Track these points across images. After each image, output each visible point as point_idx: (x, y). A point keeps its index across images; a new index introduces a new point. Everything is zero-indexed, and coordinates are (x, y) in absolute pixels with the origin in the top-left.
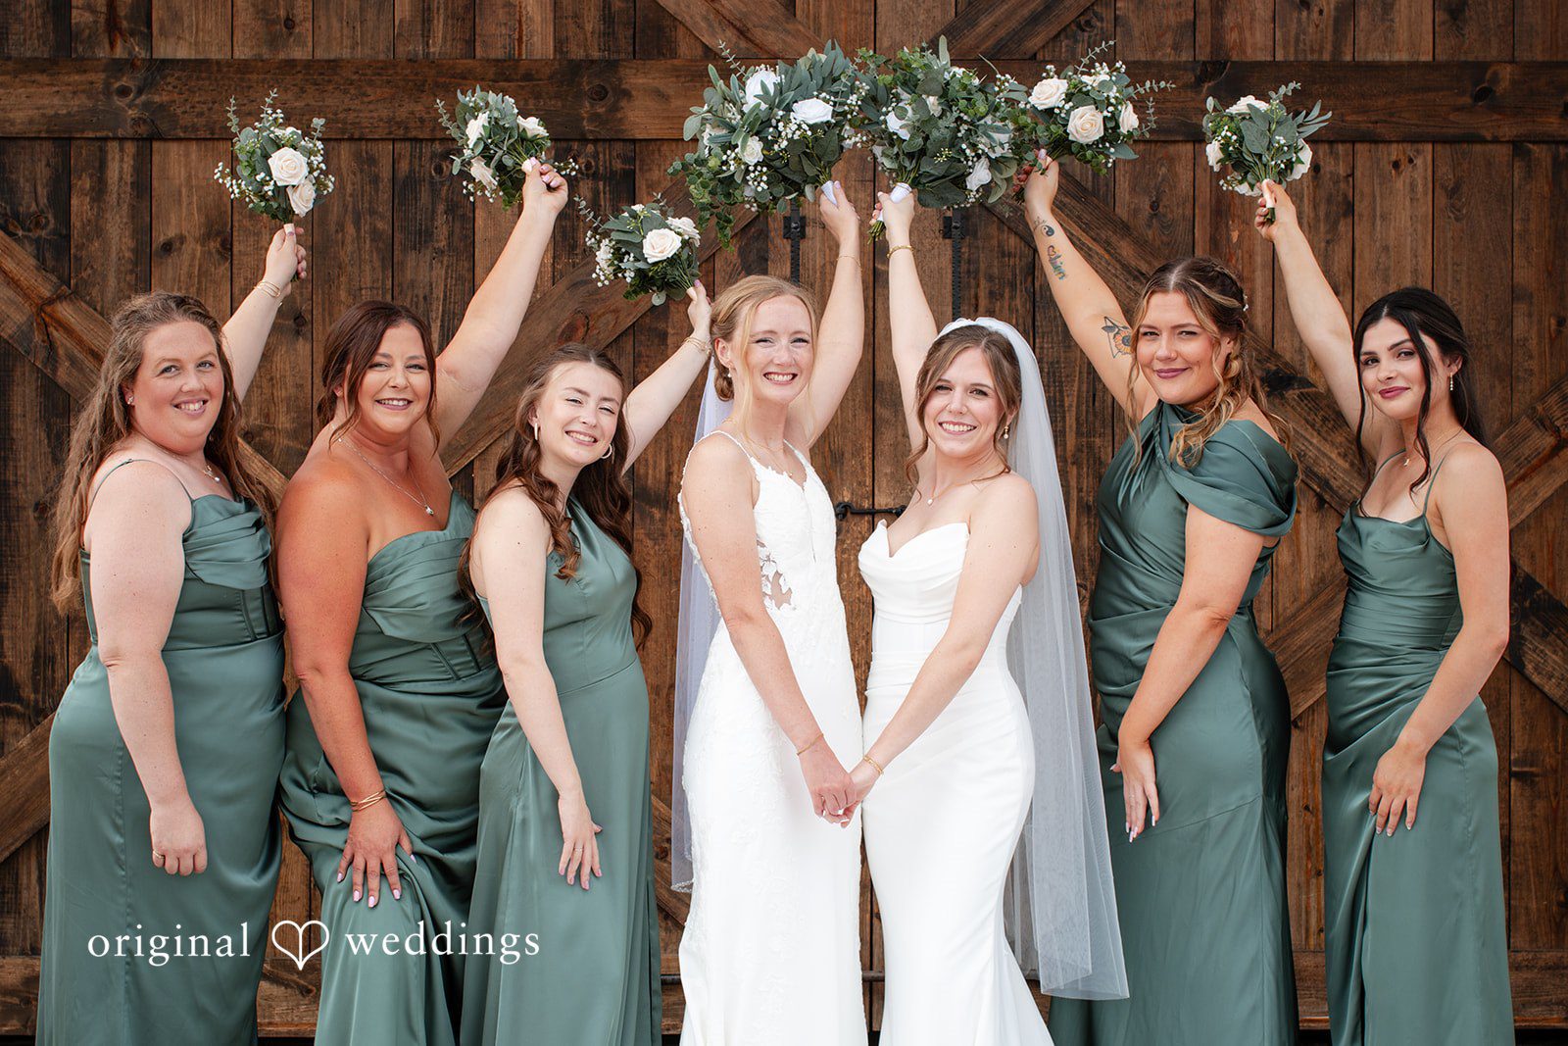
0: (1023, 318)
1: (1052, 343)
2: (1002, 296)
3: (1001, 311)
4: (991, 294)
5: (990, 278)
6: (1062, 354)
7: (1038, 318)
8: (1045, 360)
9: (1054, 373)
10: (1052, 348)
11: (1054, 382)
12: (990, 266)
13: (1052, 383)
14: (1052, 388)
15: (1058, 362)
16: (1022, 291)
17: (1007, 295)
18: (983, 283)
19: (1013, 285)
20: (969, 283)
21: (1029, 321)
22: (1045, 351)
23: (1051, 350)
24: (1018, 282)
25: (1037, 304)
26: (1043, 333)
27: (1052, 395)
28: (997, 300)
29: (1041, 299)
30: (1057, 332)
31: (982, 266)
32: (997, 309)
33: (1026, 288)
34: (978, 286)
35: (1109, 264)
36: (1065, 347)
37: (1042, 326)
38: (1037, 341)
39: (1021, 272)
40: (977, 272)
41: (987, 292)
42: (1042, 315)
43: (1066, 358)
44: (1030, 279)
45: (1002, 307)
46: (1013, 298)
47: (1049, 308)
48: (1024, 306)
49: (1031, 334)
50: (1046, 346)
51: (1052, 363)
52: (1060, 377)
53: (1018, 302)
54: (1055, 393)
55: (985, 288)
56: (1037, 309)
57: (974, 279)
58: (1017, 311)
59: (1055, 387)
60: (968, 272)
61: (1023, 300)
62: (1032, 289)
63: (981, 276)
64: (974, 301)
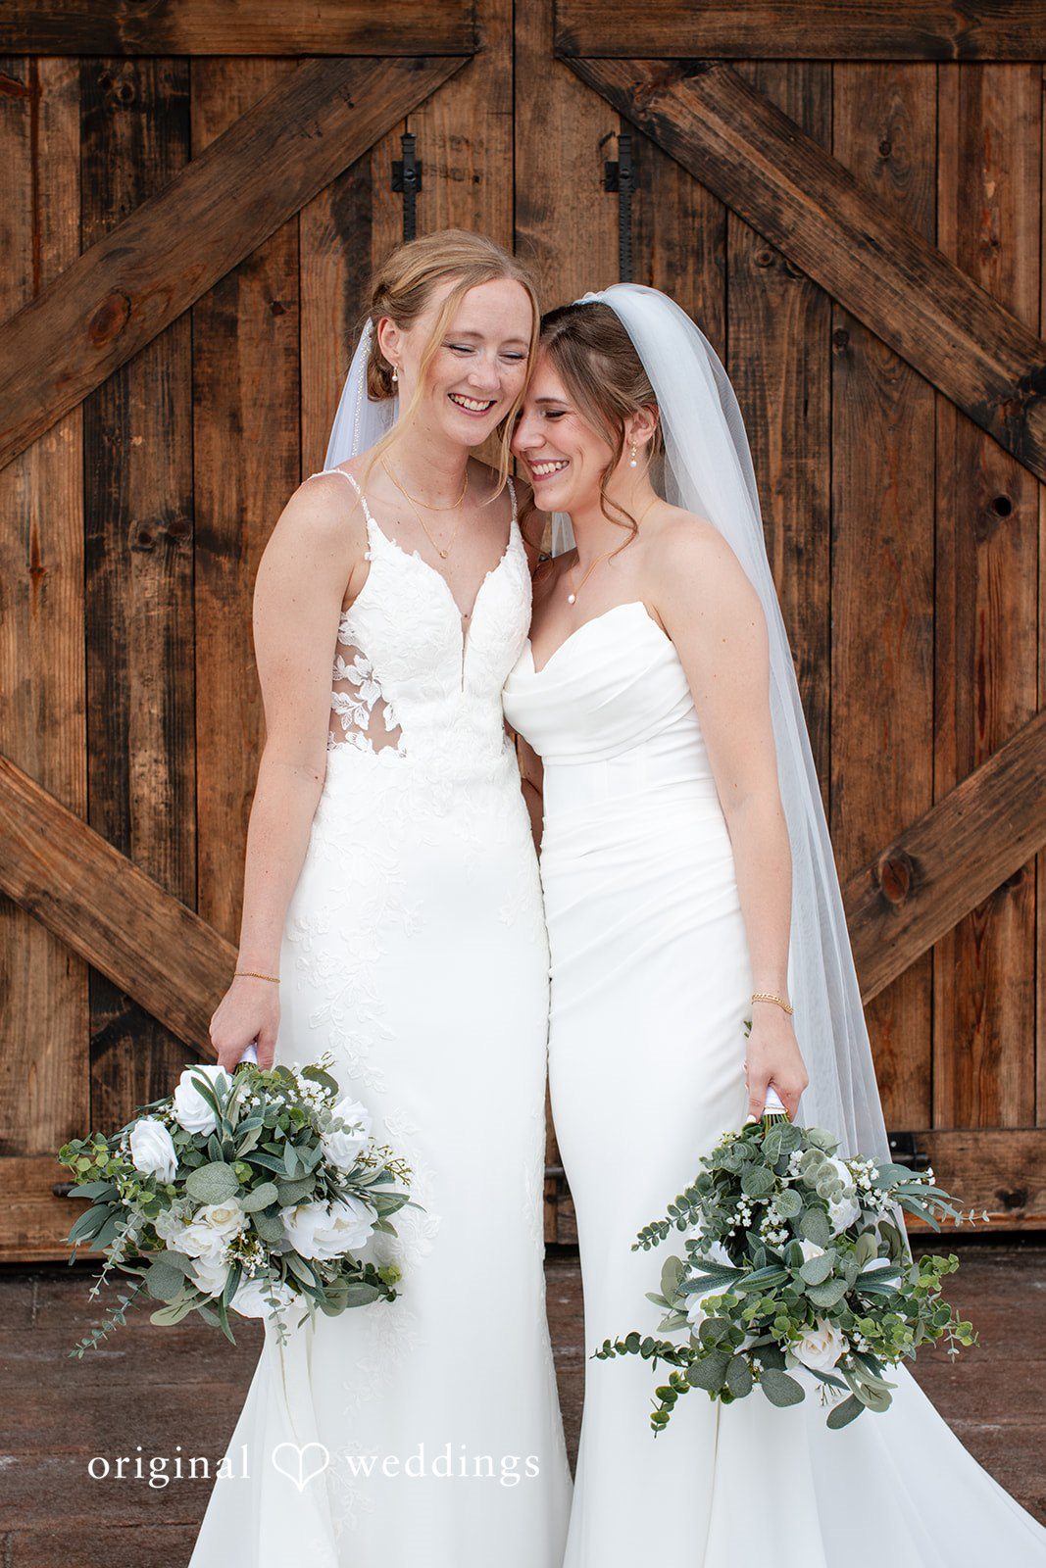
0: (712, 298)
1: (751, 332)
2: (684, 269)
3: (683, 288)
4: (670, 266)
5: (669, 245)
6: (764, 347)
7: (732, 298)
8: (742, 355)
9: (754, 372)
10: (751, 339)
11: (754, 384)
12: (668, 229)
13: (750, 387)
14: (751, 393)
15: (758, 358)
16: (710, 263)
17: (691, 269)
18: (659, 252)
19: (698, 255)
20: (641, 251)
21: (720, 303)
22: (742, 343)
23: (749, 342)
24: (706, 251)
25: (731, 280)
26: (739, 319)
27: (750, 402)
28: (678, 275)
29: (737, 271)
30: (757, 317)
31: (658, 229)
32: (677, 287)
33: (716, 258)
34: (652, 255)
35: (826, 226)
36: (767, 338)
37: (737, 309)
38: (731, 329)
39: (709, 236)
40: (651, 238)
41: (665, 263)
42: (738, 296)
43: (769, 353)
44: (721, 247)
45: (684, 284)
46: (698, 272)
47: (747, 286)
48: (713, 282)
49: (723, 321)
50: (742, 336)
51: (750, 359)
52: (761, 377)
53: (705, 278)
54: (754, 399)
55: (661, 258)
56: (730, 287)
57: (648, 246)
58: (704, 289)
59: (755, 391)
60: (640, 237)
61: (712, 275)
62: (724, 261)
63: (656, 243)
64: (647, 276)
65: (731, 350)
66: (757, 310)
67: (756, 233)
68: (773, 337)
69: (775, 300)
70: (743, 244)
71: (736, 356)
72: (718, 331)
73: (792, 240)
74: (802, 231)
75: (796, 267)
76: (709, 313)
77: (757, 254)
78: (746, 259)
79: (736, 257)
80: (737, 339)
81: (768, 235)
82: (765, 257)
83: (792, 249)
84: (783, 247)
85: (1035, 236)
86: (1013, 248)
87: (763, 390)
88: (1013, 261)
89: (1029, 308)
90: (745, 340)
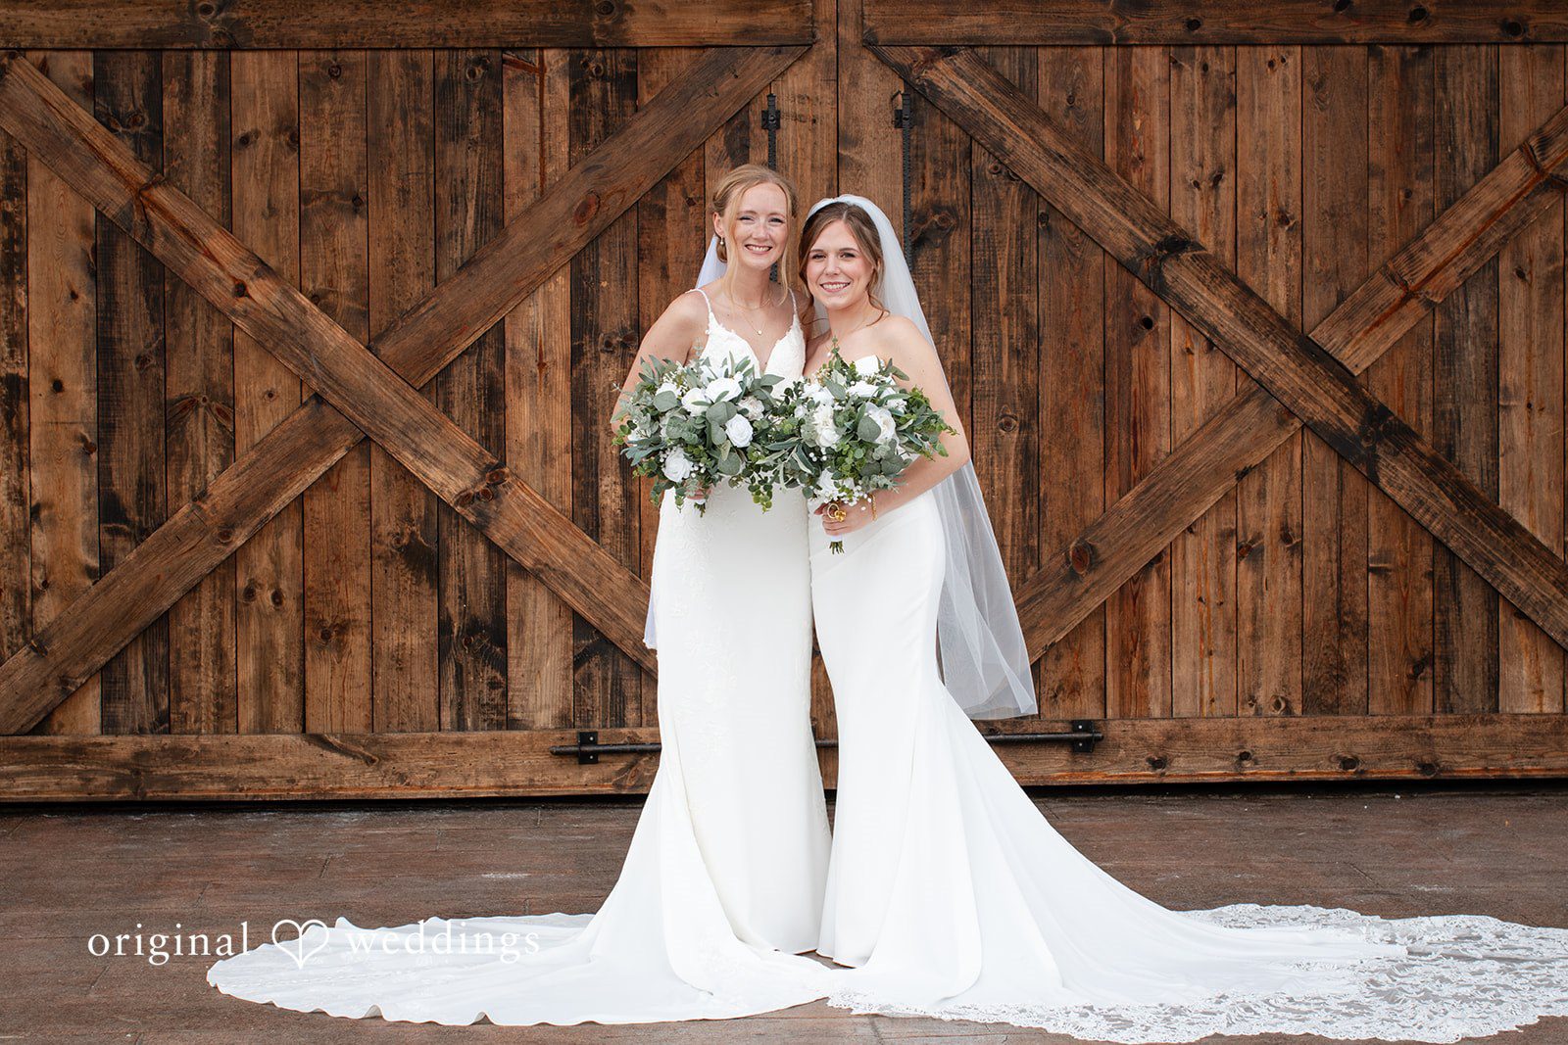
0: (963, 194)
1: (987, 215)
2: (945, 176)
3: (944, 188)
4: (936, 174)
5: (935, 161)
6: (995, 224)
7: (975, 194)
8: (981, 229)
9: (988, 240)
10: (987, 219)
11: (989, 247)
12: (935, 151)
13: (987, 249)
14: (987, 253)
15: (991, 231)
16: (961, 172)
17: (949, 176)
18: (929, 165)
19: (953, 167)
20: (917, 165)
21: (967, 196)
22: (981, 222)
23: (985, 221)
24: (958, 164)
25: (973, 183)
26: (979, 207)
28: (940, 179)
29: (978, 177)
30: (991, 205)
31: (928, 151)
32: (941, 187)
33: (964, 169)
34: (925, 167)
35: (1033, 149)
36: (997, 218)
37: (978, 200)
38: (974, 213)
39: (960, 155)
40: (924, 156)
41: (932, 172)
42: (979, 192)
43: (998, 228)
44: (967, 162)
45: (945, 185)
46: (953, 177)
47: (984, 186)
48: (963, 184)
49: (969, 208)
50: (981, 217)
51: (986, 232)
52: (993, 243)
53: (958, 181)
54: (989, 257)
55: (930, 169)
56: (973, 187)
57: (922, 161)
58: (957, 188)
59: (989, 251)
60: (917, 156)
61: (962, 179)
62: (969, 171)
63: (927, 160)
64: (921, 180)
65: (974, 226)
66: (990, 201)
67: (990, 153)
68: (1001, 218)
69: (1002, 194)
70: (980, 158)
71: (977, 230)
72: (966, 214)
73: (1012, 157)
74: (1018, 151)
75: (1015, 174)
76: (960, 203)
77: (990, 166)
78: (983, 170)
79: (977, 168)
80: (978, 219)
81: (997, 154)
82: (996, 168)
83: (1012, 163)
84: (1006, 162)
85: (1166, 154)
86: (1152, 161)
87: (994, 251)
88: (1153, 170)
89: (1163, 199)
90: (983, 220)
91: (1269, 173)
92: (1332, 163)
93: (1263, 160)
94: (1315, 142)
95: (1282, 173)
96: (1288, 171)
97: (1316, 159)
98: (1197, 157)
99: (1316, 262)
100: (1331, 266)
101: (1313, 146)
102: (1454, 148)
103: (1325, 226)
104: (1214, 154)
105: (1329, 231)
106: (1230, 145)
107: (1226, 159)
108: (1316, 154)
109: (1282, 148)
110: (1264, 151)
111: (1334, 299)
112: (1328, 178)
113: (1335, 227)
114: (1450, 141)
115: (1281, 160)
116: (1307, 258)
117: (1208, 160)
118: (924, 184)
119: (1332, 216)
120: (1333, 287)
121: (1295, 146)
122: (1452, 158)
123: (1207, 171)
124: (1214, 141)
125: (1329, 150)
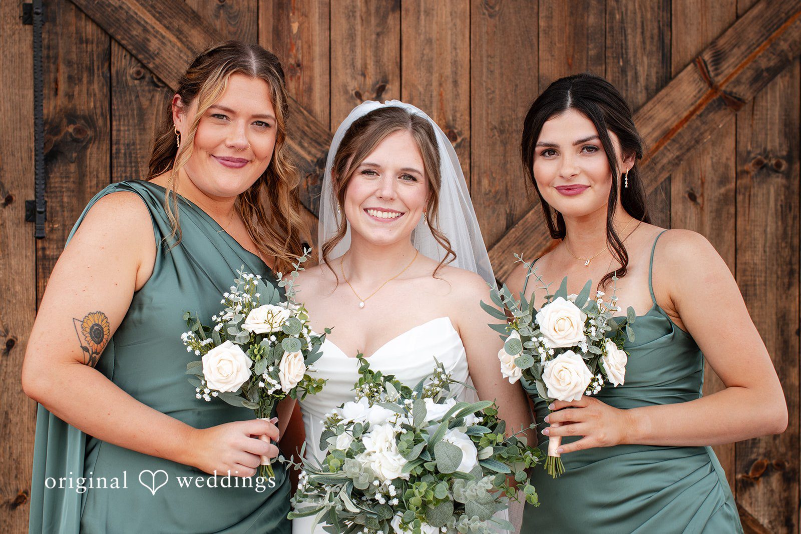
0: (101, 101)
1: (128, 125)
2: (80, 80)
3: (79, 94)
4: (70, 78)
5: (69, 63)
6: (138, 136)
7: (114, 101)
8: (122, 142)
9: (130, 154)
10: (129, 130)
11: (131, 163)
12: (69, 52)
13: (128, 164)
14: (129, 169)
15: (134, 144)
16: (99, 76)
17: (85, 80)
18: (62, 68)
19: (91, 71)
20: (48, 67)
21: (107, 104)
22: (122, 134)
23: (127, 133)
24: (96, 68)
25: (113, 89)
26: (120, 116)
27: (128, 175)
28: (75, 84)
29: (118, 82)
30: (133, 115)
31: (61, 52)
32: (76, 93)
33: (103, 73)
34: (57, 70)
35: (181, 51)
36: (140, 129)
37: (118, 109)
38: (114, 123)
39: (98, 57)
40: (56, 57)
41: (66, 76)
42: (119, 100)
43: (141, 140)
44: (106, 65)
45: (80, 91)
46: (90, 82)
47: (125, 93)
48: (101, 90)
49: (108, 117)
50: (122, 128)
51: (128, 145)
52: (136, 157)
53: (96, 87)
54: (131, 173)
55: (64, 73)
56: (113, 94)
57: (54, 63)
58: (95, 95)
59: (131, 167)
60: (48, 57)
61: (101, 84)
62: (108, 75)
63: (60, 60)
64: (53, 85)
65: (114, 138)
66: (133, 110)
67: (132, 55)
68: (144, 129)
69: (145, 103)
70: (121, 62)
71: (118, 143)
72: (105, 124)
73: (157, 61)
74: (165, 55)
75: (159, 80)
76: (99, 111)
77: (132, 71)
78: (125, 74)
79: (117, 73)
80: (119, 130)
81: (140, 57)
82: (138, 73)
83: (157, 67)
84: (151, 66)
85: (325, 62)
86: (311, 69)
87: (137, 167)
88: (311, 78)
89: (323, 111)
90: (124, 131)
91: (435, 84)
92: (502, 74)
93: (430, 70)
94: (484, 52)
95: (449, 86)
96: (455, 83)
97: (485, 70)
98: (359, 64)
99: (485, 182)
100: (500, 187)
101: (481, 57)
102: (626, 62)
103: (494, 144)
104: (378, 62)
105: (499, 148)
106: (394, 53)
107: (390, 67)
108: (485, 62)
109: (449, 58)
110: (430, 60)
111: (503, 222)
112: (497, 92)
113: (504, 143)
114: (622, 53)
115: (448, 71)
116: (475, 178)
117: (371, 69)
118: (57, 89)
119: (502, 132)
120: (503, 209)
121: (463, 55)
122: (623, 71)
123: (370, 81)
124: (377, 48)
125: (498, 60)
